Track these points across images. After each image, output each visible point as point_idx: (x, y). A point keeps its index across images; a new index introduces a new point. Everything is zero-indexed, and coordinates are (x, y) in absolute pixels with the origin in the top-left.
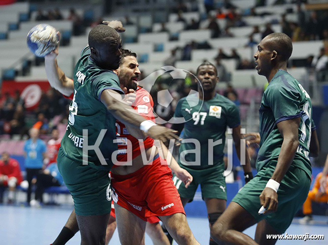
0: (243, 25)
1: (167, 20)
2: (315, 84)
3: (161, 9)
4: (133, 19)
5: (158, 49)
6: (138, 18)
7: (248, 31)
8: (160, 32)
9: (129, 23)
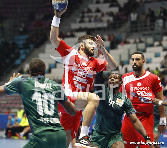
1: (162, 40)
3: (159, 34)
4: (143, 39)
5: (157, 55)
6: (146, 39)
8: (158, 46)
9: (141, 42)
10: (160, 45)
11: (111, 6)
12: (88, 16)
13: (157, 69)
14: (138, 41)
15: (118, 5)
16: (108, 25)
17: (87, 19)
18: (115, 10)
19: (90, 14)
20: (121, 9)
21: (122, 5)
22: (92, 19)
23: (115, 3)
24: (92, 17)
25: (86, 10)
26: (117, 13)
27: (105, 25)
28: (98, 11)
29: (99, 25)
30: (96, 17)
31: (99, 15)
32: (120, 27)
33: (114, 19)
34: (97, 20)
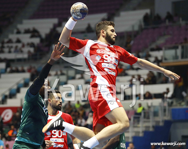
0: (126, 75)
2: (167, 108)
4: (65, 72)
6: (67, 71)
7: (129, 78)
8: (80, 78)
9: (62, 74)
10: (82, 78)
11: (32, 37)
12: (8, 47)
13: (78, 102)
14: (59, 73)
15: (39, 36)
16: (29, 56)
17: (6, 50)
18: (36, 41)
19: (10, 45)
20: (42, 40)
21: (43, 36)
22: (13, 50)
23: (36, 34)
24: (12, 47)
25: (6, 40)
26: (38, 44)
27: (26, 56)
28: (18, 41)
29: (20, 56)
30: (16, 47)
31: (20, 45)
32: (41, 58)
33: (35, 50)
34: (17, 50)
